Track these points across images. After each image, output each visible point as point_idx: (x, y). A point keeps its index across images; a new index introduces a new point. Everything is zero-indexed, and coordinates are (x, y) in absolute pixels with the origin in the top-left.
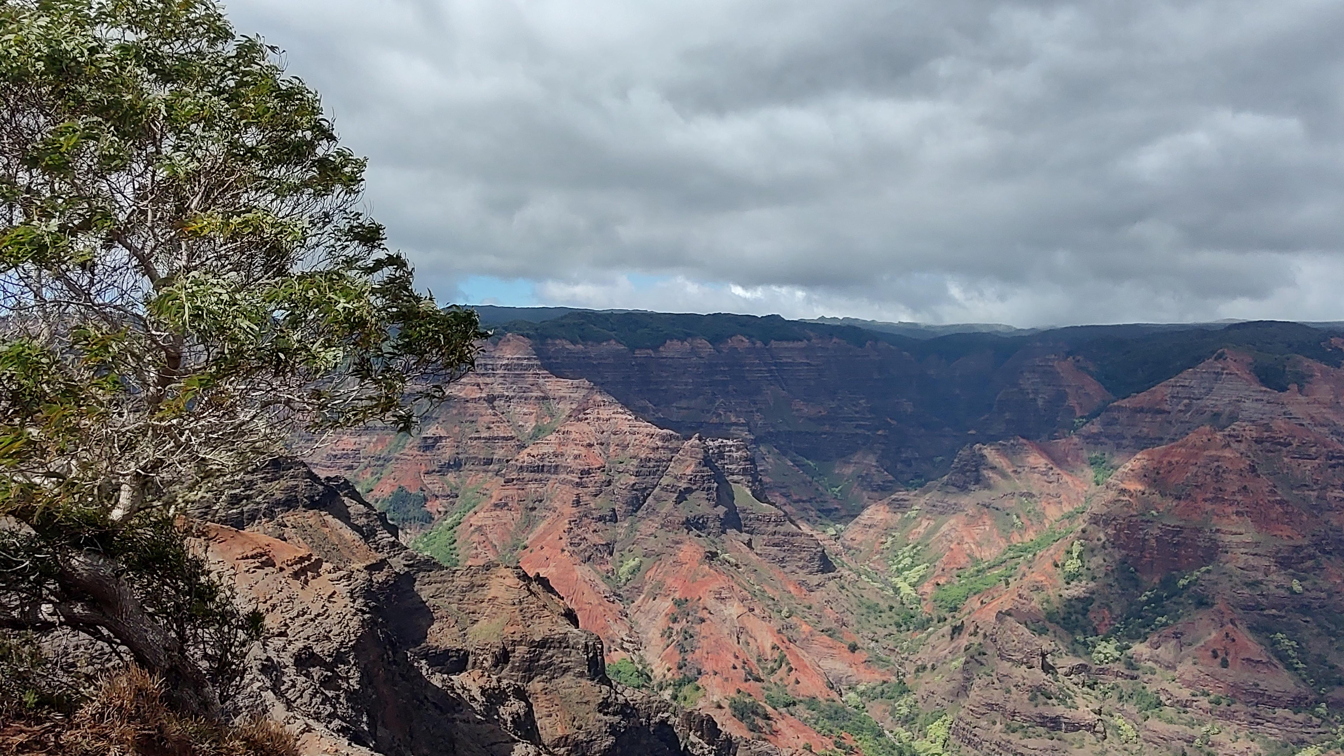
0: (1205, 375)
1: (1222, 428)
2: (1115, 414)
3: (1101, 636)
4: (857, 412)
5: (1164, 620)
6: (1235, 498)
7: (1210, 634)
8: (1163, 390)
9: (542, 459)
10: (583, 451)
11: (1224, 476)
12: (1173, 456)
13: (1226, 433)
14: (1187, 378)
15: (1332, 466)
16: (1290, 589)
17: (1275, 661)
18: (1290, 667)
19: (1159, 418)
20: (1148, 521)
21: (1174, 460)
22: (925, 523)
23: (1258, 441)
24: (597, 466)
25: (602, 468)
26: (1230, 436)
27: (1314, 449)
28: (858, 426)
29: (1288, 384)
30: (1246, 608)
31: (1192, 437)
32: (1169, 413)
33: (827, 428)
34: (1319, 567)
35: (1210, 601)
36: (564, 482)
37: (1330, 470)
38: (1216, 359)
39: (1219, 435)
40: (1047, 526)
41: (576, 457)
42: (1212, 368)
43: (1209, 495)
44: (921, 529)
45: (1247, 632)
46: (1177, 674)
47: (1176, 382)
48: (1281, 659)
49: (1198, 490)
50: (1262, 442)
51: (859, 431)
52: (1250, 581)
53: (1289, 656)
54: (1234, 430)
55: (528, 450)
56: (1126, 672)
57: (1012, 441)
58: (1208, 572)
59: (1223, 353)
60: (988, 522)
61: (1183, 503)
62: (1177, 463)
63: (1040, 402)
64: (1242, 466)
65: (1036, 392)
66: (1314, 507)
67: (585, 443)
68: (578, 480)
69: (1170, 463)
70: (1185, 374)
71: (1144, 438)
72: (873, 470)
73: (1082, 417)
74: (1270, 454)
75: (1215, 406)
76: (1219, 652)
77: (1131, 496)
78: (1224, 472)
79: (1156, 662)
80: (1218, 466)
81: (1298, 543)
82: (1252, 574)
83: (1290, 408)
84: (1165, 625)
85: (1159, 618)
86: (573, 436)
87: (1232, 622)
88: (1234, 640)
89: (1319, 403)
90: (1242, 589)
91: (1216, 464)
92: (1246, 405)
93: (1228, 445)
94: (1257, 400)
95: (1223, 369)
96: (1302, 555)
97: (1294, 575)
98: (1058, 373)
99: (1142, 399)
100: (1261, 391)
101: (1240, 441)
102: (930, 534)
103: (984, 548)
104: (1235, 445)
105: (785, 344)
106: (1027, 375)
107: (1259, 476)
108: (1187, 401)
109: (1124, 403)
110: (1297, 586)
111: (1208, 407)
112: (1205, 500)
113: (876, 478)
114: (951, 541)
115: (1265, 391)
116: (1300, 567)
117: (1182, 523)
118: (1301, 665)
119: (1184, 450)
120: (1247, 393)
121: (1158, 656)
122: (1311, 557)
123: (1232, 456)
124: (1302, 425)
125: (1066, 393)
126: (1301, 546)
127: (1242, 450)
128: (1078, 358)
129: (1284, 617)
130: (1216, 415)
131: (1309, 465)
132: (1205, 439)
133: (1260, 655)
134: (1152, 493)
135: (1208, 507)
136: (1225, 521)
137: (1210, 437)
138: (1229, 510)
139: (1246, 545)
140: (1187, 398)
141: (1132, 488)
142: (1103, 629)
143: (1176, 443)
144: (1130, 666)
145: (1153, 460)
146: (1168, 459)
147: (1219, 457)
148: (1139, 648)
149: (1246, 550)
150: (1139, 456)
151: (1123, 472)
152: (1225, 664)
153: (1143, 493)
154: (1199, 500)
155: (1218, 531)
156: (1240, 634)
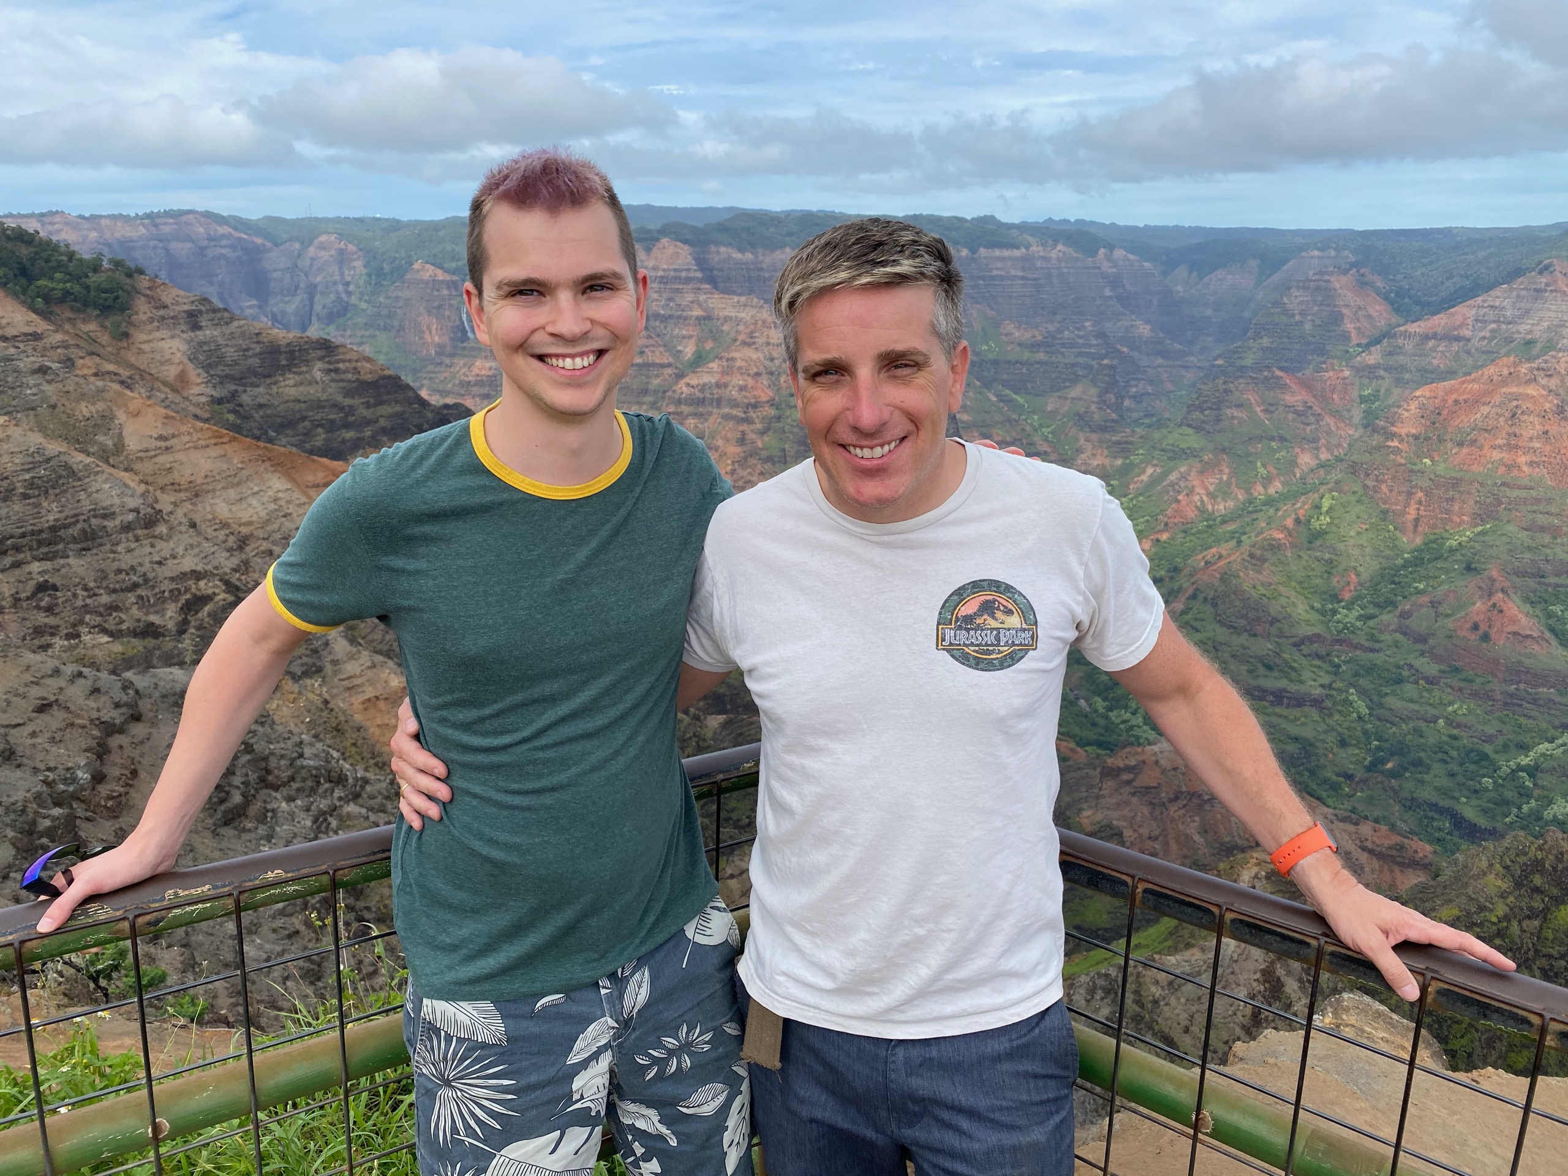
0: (1524, 293)
1: (1532, 360)
2: (1400, 341)
4: (1080, 337)
5: (1420, 586)
6: (1531, 445)
7: (1474, 604)
8: (1465, 312)
9: (702, 390)
10: (750, 382)
11: (1523, 418)
12: (1462, 393)
13: (1533, 365)
14: (1499, 297)
17: (1548, 635)
19: (1455, 347)
20: (1419, 471)
21: (1461, 399)
22: (1150, 470)
24: (765, 399)
25: (771, 402)
28: (1080, 354)
30: (1522, 574)
31: (1490, 371)
32: (1468, 340)
33: (1041, 356)
35: (1480, 566)
36: (727, 417)
38: (1541, 273)
39: (1524, 369)
40: (1298, 475)
41: (742, 389)
42: (1533, 283)
43: (1500, 442)
44: (1144, 478)
45: (1519, 602)
46: (1426, 647)
47: (1484, 301)
48: (1556, 635)
49: (1487, 435)
51: (1081, 360)
54: (1546, 362)
55: (686, 380)
56: (1367, 644)
57: (1266, 373)
58: (1484, 532)
59: (1550, 265)
60: (1227, 471)
61: (1465, 450)
62: (1466, 402)
63: (1308, 326)
64: (1547, 406)
65: (1303, 314)
67: (751, 372)
68: (743, 415)
69: (1455, 401)
70: (1497, 292)
71: (1432, 372)
72: (1093, 407)
73: (1358, 345)
75: (1531, 331)
76: (1481, 625)
77: (1401, 441)
78: (1523, 412)
79: (1405, 634)
80: (1517, 407)
82: (1538, 535)
84: (1420, 592)
85: (1416, 585)
86: (738, 363)
87: (1503, 590)
88: (1501, 611)
90: (1522, 553)
91: (1515, 403)
93: (1534, 380)
95: (1547, 285)
98: (1335, 290)
99: (1439, 322)
101: (1551, 376)
102: (1154, 481)
103: (1219, 500)
104: (1543, 381)
105: (997, 252)
106: (1295, 292)
108: (1493, 326)
109: (1415, 328)
111: (1519, 333)
112: (1493, 447)
113: (1096, 417)
114: (1179, 492)
117: (1458, 475)
119: (1476, 386)
121: (1407, 627)
123: (1535, 394)
125: (1342, 316)
127: (1552, 387)
128: (1362, 271)
130: (1529, 343)
132: (1506, 371)
133: (1531, 629)
134: (1427, 439)
135: (1496, 455)
136: (1515, 473)
137: (1512, 370)
138: (1522, 459)
139: (1537, 501)
140: (1494, 322)
141: (1403, 431)
142: (1347, 596)
143: (1468, 378)
144: (1372, 638)
145: (1435, 397)
146: (1454, 396)
147: (1520, 394)
148: (1387, 617)
149: (1535, 508)
150: (1418, 393)
151: (1396, 413)
152: (1486, 637)
153: (1416, 437)
154: (1486, 447)
155: (1503, 484)
156: (1511, 605)
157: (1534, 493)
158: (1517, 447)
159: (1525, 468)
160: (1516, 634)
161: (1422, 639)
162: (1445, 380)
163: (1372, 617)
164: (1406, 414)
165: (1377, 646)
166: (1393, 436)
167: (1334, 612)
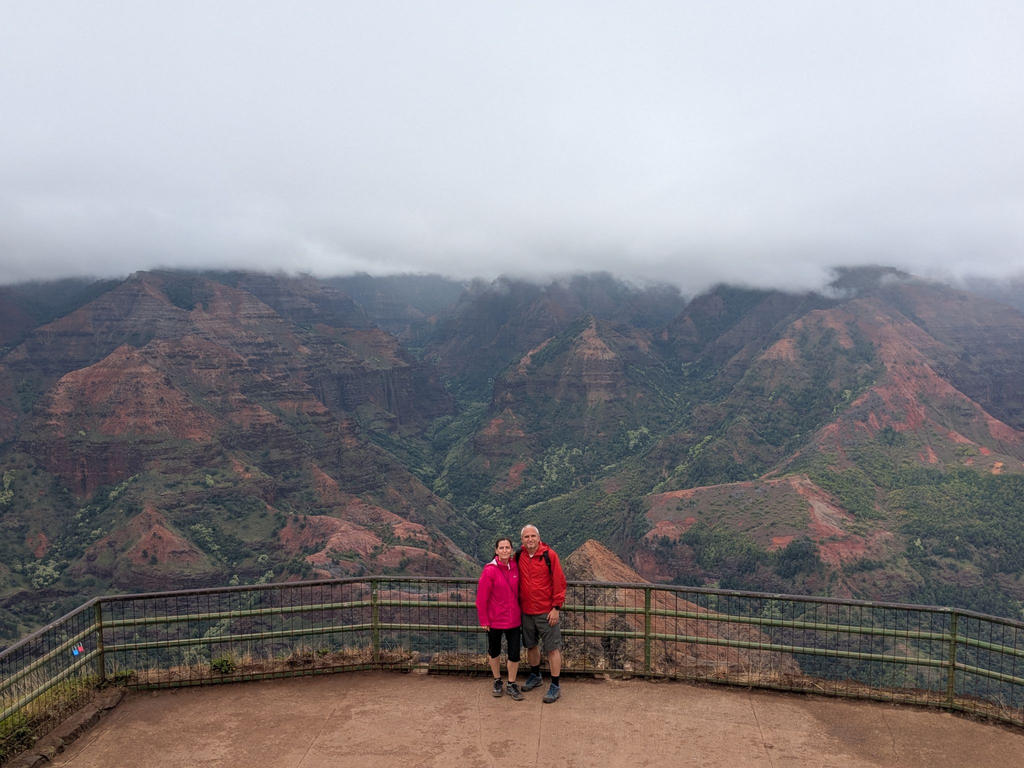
0: (123, 299)
1: (139, 346)
2: (39, 340)
3: (40, 561)
5: (98, 532)
6: (154, 409)
7: (140, 536)
8: (85, 315)
11: (143, 390)
12: (97, 376)
13: (142, 351)
14: (106, 302)
15: (232, 373)
16: (204, 484)
17: (195, 548)
18: (209, 551)
19: (83, 341)
20: (77, 441)
21: (97, 380)
23: (171, 356)
26: (146, 353)
27: (216, 360)
29: (194, 303)
30: (169, 508)
31: (113, 357)
32: (92, 335)
34: (226, 461)
35: (139, 507)
37: (230, 377)
39: (136, 354)
42: (128, 291)
43: (132, 410)
45: (171, 528)
47: (97, 306)
48: (201, 547)
49: (121, 407)
50: (175, 356)
52: (172, 483)
53: (207, 541)
54: (150, 347)
56: (67, 590)
58: (136, 480)
61: (108, 420)
62: (100, 382)
64: (158, 380)
66: (218, 410)
69: (93, 383)
70: (104, 299)
71: (70, 363)
74: (181, 367)
75: (134, 326)
76: (149, 552)
77: (58, 419)
78: (143, 386)
79: (94, 573)
80: (138, 383)
81: (209, 442)
82: (173, 476)
83: (197, 325)
84: (99, 537)
85: (94, 532)
87: (158, 522)
88: (160, 538)
89: (221, 319)
90: (165, 491)
91: (135, 380)
92: (161, 324)
93: (145, 362)
94: (170, 319)
95: (138, 292)
96: (212, 452)
97: (207, 472)
100: (173, 311)
101: (155, 358)
104: (152, 362)
107: (173, 388)
108: (108, 323)
109: (49, 328)
110: (210, 480)
111: (127, 327)
112: (128, 415)
115: (176, 310)
116: (211, 463)
117: (108, 440)
118: (217, 547)
119: (105, 370)
120: (161, 313)
121: (95, 567)
122: (220, 453)
123: (148, 372)
124: (207, 339)
126: (211, 446)
127: (158, 365)
129: (202, 509)
130: (136, 335)
131: (214, 373)
132: (124, 357)
133: (183, 546)
134: (78, 415)
135: (131, 421)
136: (147, 432)
137: (128, 355)
138: (150, 421)
139: (166, 451)
140: (108, 320)
141: (59, 411)
142: (41, 554)
143: (98, 364)
144: (70, 583)
145: (77, 382)
146: (91, 380)
147: (138, 373)
148: (77, 564)
149: (166, 456)
150: (63, 380)
151: (49, 397)
152: (154, 561)
153: (70, 415)
154: (123, 415)
155: (141, 442)
156: (166, 531)
157: (163, 446)
158: (144, 413)
159: (154, 427)
160: (174, 552)
161: (107, 574)
162: (80, 367)
163: (66, 566)
164: (57, 397)
165: (75, 589)
166: (49, 416)
167: (33, 570)
